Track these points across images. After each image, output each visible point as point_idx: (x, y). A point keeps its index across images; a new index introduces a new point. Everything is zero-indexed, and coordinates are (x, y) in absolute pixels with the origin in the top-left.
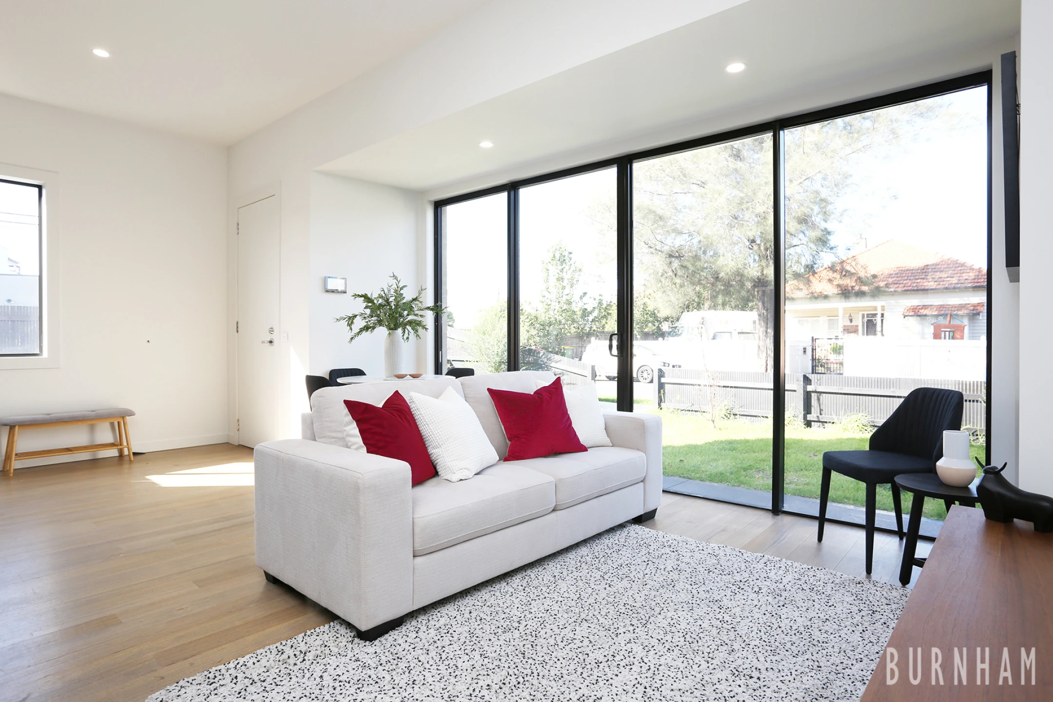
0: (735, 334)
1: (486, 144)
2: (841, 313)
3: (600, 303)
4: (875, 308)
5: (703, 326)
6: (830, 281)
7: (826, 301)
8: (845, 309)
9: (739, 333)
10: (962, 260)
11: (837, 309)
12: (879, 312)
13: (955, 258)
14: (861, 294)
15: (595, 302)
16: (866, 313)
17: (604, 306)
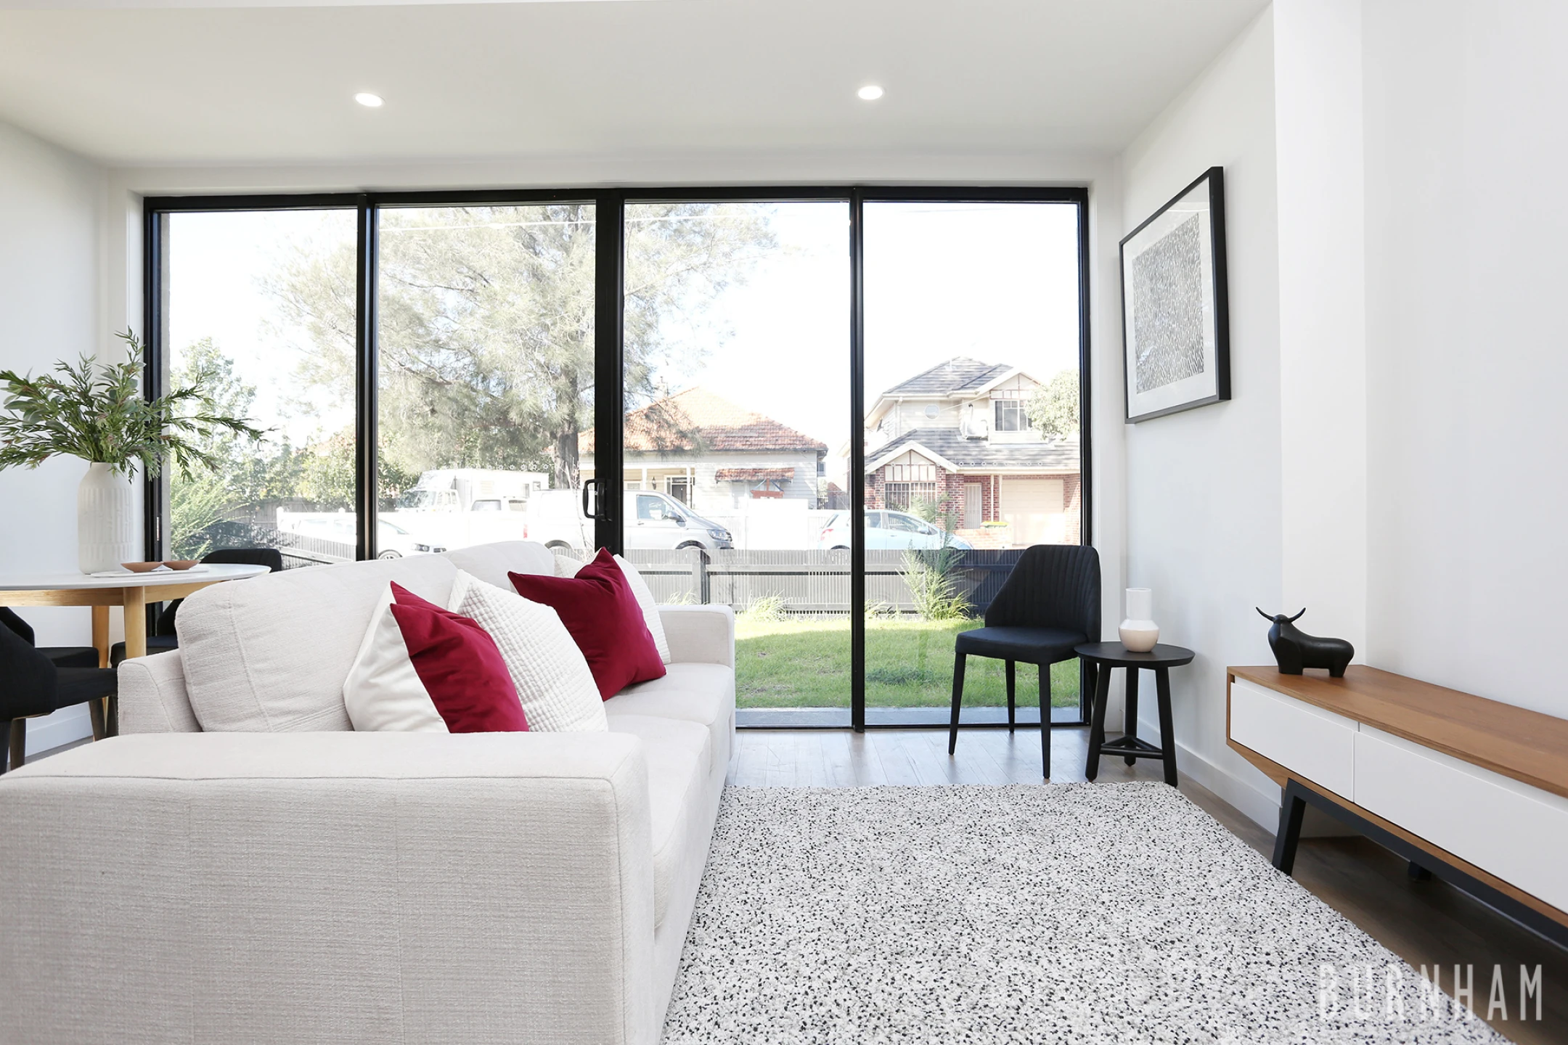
0: (505, 503)
1: (369, 100)
2: (644, 475)
3: (287, 449)
4: (682, 471)
5: (456, 491)
6: (648, 432)
7: (639, 459)
8: (649, 471)
9: (510, 502)
10: (778, 421)
11: (640, 471)
12: (688, 476)
13: (771, 418)
14: (678, 451)
15: (276, 448)
16: (671, 477)
17: (294, 455)
